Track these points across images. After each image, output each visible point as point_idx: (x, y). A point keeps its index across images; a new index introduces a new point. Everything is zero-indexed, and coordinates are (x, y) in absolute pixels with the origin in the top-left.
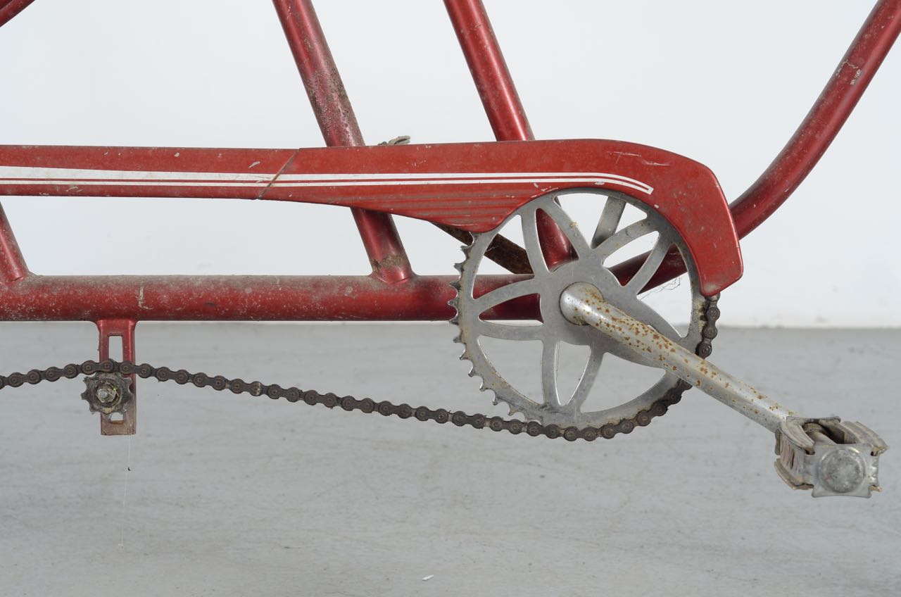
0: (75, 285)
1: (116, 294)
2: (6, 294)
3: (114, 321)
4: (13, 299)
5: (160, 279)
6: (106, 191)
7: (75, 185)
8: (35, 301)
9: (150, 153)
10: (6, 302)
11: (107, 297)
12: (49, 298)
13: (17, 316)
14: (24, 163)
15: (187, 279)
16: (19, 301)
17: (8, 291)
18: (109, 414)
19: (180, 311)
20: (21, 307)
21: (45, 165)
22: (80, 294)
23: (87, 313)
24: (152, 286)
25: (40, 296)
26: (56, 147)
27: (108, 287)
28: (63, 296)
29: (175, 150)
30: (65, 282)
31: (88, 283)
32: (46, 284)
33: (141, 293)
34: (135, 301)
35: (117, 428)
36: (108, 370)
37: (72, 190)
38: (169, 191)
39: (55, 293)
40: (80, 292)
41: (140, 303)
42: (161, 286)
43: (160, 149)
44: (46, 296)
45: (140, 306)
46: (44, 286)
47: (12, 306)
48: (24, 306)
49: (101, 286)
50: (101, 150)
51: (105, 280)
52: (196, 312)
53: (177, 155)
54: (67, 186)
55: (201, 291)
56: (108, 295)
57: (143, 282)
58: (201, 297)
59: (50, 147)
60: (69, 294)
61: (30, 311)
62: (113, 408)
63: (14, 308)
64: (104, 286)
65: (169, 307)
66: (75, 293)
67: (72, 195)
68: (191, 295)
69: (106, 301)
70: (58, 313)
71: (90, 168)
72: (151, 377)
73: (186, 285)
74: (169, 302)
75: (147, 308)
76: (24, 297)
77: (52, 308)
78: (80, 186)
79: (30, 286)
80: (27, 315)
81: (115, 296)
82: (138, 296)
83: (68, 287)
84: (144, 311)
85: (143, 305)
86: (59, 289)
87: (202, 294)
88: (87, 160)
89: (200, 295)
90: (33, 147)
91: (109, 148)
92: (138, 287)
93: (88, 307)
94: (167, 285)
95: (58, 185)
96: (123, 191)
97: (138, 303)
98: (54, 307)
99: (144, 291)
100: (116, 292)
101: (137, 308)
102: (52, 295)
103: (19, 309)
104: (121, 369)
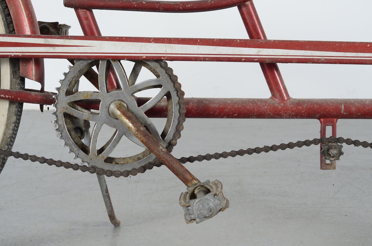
0: (313, 103)
1: (332, 107)
2: (283, 107)
3: (329, 119)
4: (286, 109)
5: (350, 101)
6: (337, 61)
7: (323, 59)
8: (296, 110)
9: (357, 44)
10: (283, 110)
11: (328, 109)
12: (302, 109)
13: (286, 116)
14: (301, 49)
15: (362, 100)
16: (288, 110)
17: (284, 106)
18: (333, 161)
19: (359, 115)
20: (289, 113)
21: (310, 50)
22: (315, 107)
23: (318, 115)
24: (348, 103)
25: (298, 108)
26: (315, 41)
27: (328, 104)
28: (308, 108)
29: (367, 43)
30: (308, 102)
31: (318, 102)
32: (300, 103)
33: (343, 107)
34: (340, 110)
35: (329, 167)
36: (334, 141)
37: (322, 61)
38: (365, 62)
39: (305, 107)
40: (316, 106)
41: (342, 111)
42: (351, 104)
43: (361, 43)
44: (300, 108)
45: (342, 112)
46: (299, 103)
47: (285, 112)
48: (291, 112)
49: (325, 103)
50: (335, 43)
51: (326, 101)
52: (366, 115)
53: (369, 45)
54: (320, 59)
55: (369, 106)
56: (328, 107)
57: (343, 102)
58: (369, 109)
59: (312, 41)
60: (311, 107)
61: (293, 115)
62: (335, 158)
63: (286, 113)
64: (326, 103)
65: (355, 113)
66: (314, 106)
67: (322, 63)
68: (365, 108)
69: (327, 110)
70: (305, 116)
71: (330, 51)
72: (352, 145)
73: (362, 103)
74: (355, 111)
75: (345, 113)
76: (291, 108)
77: (303, 113)
78: (326, 59)
79: (293, 103)
80: (291, 116)
81: (331, 108)
82: (342, 108)
83: (310, 104)
84: (343, 115)
85: (343, 112)
86: (306, 105)
87: (370, 107)
88: (329, 47)
89: (369, 108)
90: (305, 41)
91: (338, 42)
92: (341, 104)
93: (319, 113)
94: (354, 103)
95: (316, 59)
96: (344, 61)
97: (341, 111)
98: (304, 113)
99: (344, 106)
100: (331, 106)
101: (341, 113)
102: (303, 107)
103: (288, 113)
104: (339, 140)
